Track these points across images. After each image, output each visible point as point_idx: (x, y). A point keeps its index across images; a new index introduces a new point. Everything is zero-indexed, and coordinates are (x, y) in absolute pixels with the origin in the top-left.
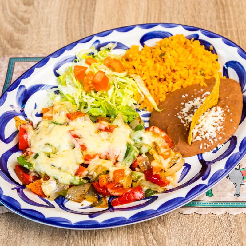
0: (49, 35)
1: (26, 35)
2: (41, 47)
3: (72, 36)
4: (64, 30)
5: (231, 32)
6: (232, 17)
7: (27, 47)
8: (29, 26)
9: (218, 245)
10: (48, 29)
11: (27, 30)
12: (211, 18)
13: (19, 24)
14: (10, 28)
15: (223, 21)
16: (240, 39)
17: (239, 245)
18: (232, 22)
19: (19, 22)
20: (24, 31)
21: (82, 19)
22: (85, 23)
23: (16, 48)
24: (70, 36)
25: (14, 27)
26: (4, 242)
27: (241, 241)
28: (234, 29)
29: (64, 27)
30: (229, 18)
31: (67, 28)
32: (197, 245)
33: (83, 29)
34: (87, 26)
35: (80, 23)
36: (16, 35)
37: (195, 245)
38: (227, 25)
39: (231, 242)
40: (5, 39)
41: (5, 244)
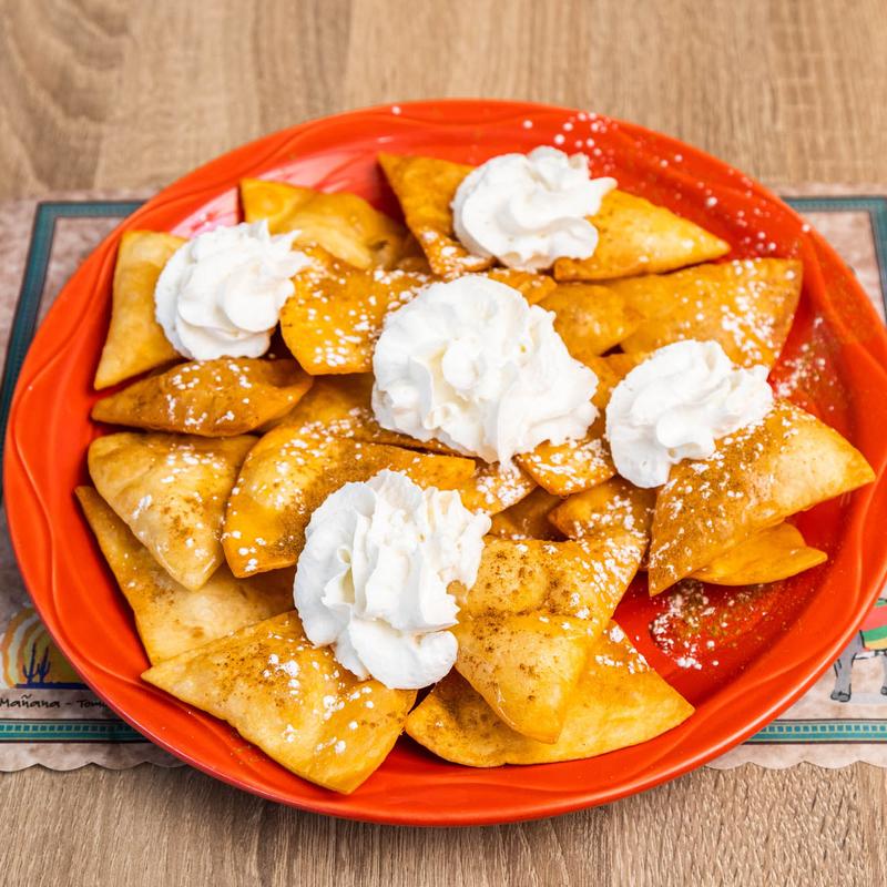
0: (194, 75)
1: (114, 75)
2: (169, 115)
3: (275, 75)
4: (248, 58)
5: (820, 65)
6: (821, 14)
7: (119, 113)
8: (125, 41)
9: (784, 785)
10: (191, 53)
11: (119, 55)
12: (749, 18)
13: (92, 35)
14: (59, 50)
15: (790, 29)
16: (850, 90)
17: (854, 785)
18: (824, 32)
19: (92, 27)
20: (107, 60)
21: (310, 19)
22: (319, 31)
23: (83, 120)
24: (268, 77)
25: (75, 45)
26: (53, 784)
27: (863, 775)
28: (829, 55)
29: (247, 45)
30: (812, 20)
31: (257, 50)
32: (716, 786)
33: (312, 54)
34: (328, 43)
35: (303, 32)
36: (81, 74)
37: (708, 786)
38: (807, 42)
39: (828, 776)
40: (43, 85)
41: (58, 791)
